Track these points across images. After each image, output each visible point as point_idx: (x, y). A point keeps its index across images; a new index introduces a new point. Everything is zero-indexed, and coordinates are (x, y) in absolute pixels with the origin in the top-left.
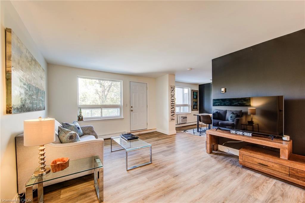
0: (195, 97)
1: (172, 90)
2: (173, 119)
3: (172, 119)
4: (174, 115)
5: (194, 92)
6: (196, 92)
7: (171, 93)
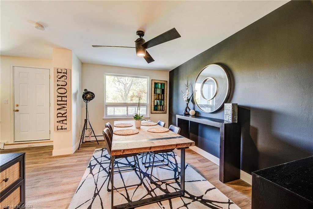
0: (159, 91)
1: (59, 77)
2: (62, 129)
3: (60, 127)
4: (65, 122)
5: (156, 84)
6: (161, 84)
7: (58, 81)
